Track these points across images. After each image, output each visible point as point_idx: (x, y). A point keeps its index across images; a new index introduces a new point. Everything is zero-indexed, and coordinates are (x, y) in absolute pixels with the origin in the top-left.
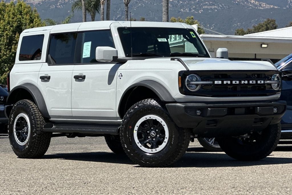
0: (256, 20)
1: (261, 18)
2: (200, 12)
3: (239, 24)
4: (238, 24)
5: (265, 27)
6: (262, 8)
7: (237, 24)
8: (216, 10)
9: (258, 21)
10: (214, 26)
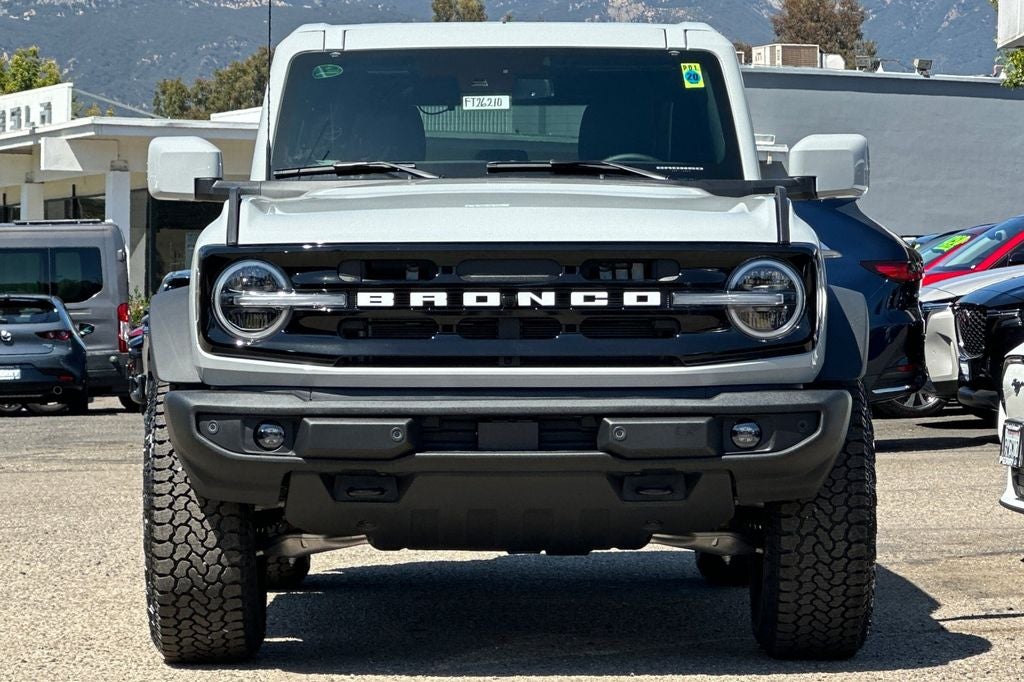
0: (215, 44)
1: (230, 37)
2: (28, 19)
3: (158, 59)
4: (156, 57)
5: (252, 74)
6: (233, 7)
7: (151, 58)
8: (81, 12)
9: (220, 47)
10: (74, 63)
